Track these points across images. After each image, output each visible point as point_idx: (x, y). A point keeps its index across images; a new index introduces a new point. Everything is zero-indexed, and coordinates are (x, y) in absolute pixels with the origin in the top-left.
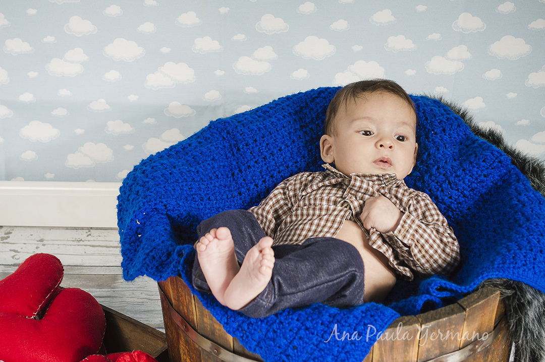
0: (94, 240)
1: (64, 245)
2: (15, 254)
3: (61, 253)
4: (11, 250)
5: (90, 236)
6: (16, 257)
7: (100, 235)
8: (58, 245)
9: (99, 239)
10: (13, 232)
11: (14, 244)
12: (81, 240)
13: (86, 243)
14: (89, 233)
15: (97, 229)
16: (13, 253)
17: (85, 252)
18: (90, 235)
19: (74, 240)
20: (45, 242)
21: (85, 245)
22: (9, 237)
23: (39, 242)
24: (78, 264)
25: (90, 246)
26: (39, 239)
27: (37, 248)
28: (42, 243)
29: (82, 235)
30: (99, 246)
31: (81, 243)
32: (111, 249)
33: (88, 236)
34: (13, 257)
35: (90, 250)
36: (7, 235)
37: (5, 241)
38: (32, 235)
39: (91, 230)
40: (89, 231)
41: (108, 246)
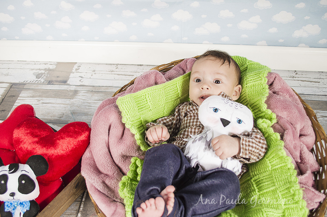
0: (119, 71)
1: (105, 73)
2: (81, 79)
3: (103, 79)
4: (79, 77)
6: (81, 81)
7: (122, 68)
8: (102, 74)
9: (121, 71)
10: (81, 66)
11: (81, 73)
12: (113, 71)
14: (117, 67)
15: (121, 64)
16: (81, 78)
17: (115, 78)
19: (109, 71)
20: (96, 72)
21: (115, 74)
22: (79, 69)
23: (93, 72)
24: (111, 86)
25: (117, 74)
26: (93, 70)
27: (92, 75)
28: (94, 72)
29: (113, 68)
30: (122, 75)
31: (113, 73)
32: (127, 76)
33: (116, 69)
34: (80, 81)
35: (117, 77)
36: (79, 68)
37: (77, 71)
38: (90, 68)
40: (117, 66)
41: (126, 74)
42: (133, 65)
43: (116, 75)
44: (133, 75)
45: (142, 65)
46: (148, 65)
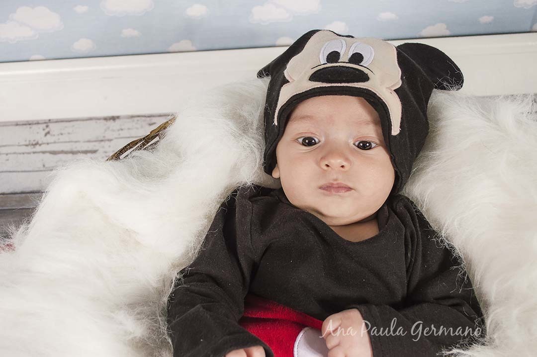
0: (55, 142)
1: (15, 153)
3: (11, 170)
5: (48, 136)
7: (63, 132)
8: (7, 154)
9: (61, 140)
12: (37, 144)
13: (44, 148)
14: (47, 130)
15: (57, 121)
17: (44, 166)
18: (48, 133)
19: (27, 143)
21: (44, 152)
24: (35, 189)
25: (50, 152)
29: (37, 134)
30: (62, 152)
31: (38, 148)
33: (46, 135)
35: (49, 160)
39: (51, 125)
40: (47, 126)
41: (75, 150)
42: (91, 119)
43: (48, 155)
44: (95, 149)
45: (118, 117)
46: (132, 117)
